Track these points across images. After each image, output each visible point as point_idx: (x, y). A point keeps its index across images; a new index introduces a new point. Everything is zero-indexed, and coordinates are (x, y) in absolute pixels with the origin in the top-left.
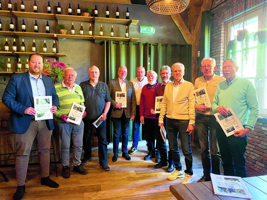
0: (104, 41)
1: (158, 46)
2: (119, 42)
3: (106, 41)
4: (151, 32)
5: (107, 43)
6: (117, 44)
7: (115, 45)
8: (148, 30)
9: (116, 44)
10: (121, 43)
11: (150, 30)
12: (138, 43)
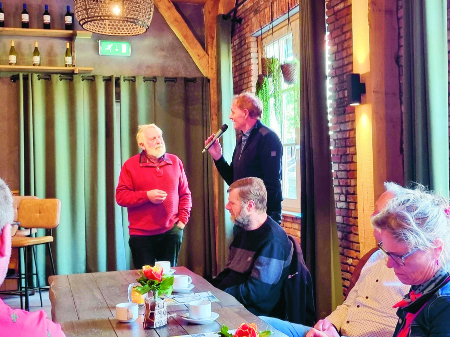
0: (18, 75)
1: (137, 82)
2: (50, 76)
3: (23, 75)
4: (123, 52)
5: (26, 78)
6: (48, 79)
7: (42, 82)
8: (117, 50)
9: (45, 79)
10: (56, 78)
11: (120, 48)
12: (93, 76)
